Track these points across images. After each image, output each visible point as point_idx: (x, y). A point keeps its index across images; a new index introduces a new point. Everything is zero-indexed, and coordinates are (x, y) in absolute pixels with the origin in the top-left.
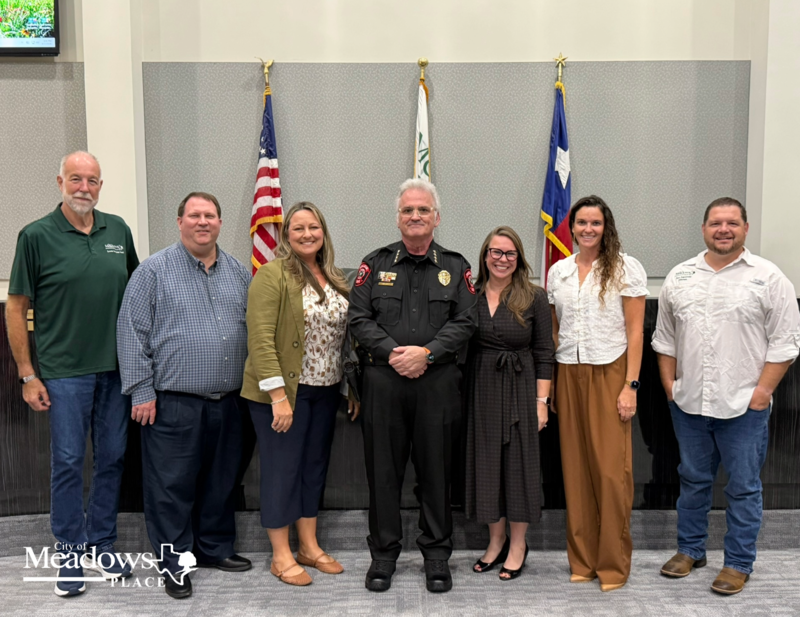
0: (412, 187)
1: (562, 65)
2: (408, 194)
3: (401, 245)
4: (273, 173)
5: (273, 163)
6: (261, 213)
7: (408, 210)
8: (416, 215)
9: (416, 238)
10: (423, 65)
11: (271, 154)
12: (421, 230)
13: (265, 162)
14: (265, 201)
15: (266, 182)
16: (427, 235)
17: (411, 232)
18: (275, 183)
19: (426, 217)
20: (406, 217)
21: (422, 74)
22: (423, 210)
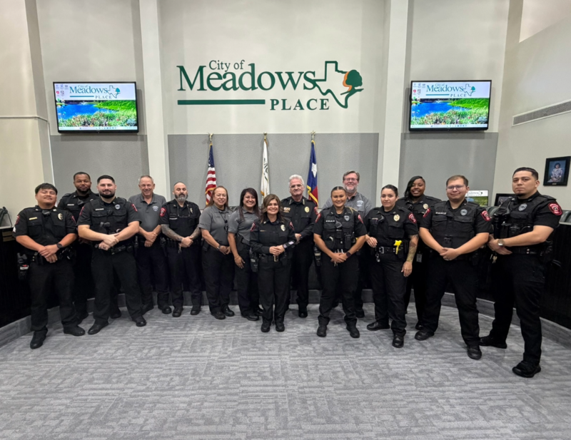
0: (294, 178)
1: (314, 134)
2: (293, 181)
3: (291, 198)
4: (213, 173)
5: (213, 169)
6: (209, 186)
7: (294, 186)
8: (296, 188)
9: (297, 195)
10: (265, 134)
11: (212, 166)
12: (299, 193)
13: (210, 169)
14: (210, 182)
15: (210, 176)
16: (301, 194)
17: (295, 194)
18: (214, 176)
19: (300, 188)
20: (293, 189)
21: (265, 137)
22: (299, 185)
